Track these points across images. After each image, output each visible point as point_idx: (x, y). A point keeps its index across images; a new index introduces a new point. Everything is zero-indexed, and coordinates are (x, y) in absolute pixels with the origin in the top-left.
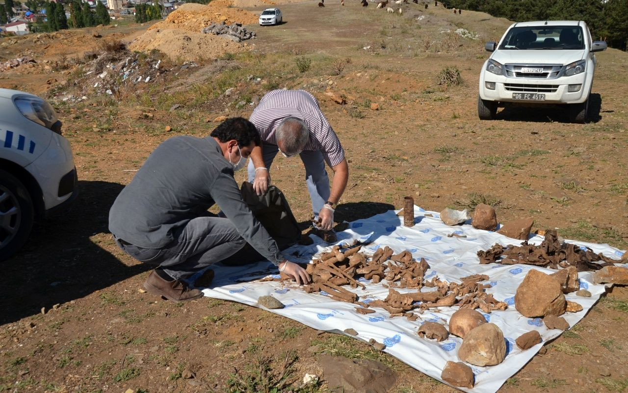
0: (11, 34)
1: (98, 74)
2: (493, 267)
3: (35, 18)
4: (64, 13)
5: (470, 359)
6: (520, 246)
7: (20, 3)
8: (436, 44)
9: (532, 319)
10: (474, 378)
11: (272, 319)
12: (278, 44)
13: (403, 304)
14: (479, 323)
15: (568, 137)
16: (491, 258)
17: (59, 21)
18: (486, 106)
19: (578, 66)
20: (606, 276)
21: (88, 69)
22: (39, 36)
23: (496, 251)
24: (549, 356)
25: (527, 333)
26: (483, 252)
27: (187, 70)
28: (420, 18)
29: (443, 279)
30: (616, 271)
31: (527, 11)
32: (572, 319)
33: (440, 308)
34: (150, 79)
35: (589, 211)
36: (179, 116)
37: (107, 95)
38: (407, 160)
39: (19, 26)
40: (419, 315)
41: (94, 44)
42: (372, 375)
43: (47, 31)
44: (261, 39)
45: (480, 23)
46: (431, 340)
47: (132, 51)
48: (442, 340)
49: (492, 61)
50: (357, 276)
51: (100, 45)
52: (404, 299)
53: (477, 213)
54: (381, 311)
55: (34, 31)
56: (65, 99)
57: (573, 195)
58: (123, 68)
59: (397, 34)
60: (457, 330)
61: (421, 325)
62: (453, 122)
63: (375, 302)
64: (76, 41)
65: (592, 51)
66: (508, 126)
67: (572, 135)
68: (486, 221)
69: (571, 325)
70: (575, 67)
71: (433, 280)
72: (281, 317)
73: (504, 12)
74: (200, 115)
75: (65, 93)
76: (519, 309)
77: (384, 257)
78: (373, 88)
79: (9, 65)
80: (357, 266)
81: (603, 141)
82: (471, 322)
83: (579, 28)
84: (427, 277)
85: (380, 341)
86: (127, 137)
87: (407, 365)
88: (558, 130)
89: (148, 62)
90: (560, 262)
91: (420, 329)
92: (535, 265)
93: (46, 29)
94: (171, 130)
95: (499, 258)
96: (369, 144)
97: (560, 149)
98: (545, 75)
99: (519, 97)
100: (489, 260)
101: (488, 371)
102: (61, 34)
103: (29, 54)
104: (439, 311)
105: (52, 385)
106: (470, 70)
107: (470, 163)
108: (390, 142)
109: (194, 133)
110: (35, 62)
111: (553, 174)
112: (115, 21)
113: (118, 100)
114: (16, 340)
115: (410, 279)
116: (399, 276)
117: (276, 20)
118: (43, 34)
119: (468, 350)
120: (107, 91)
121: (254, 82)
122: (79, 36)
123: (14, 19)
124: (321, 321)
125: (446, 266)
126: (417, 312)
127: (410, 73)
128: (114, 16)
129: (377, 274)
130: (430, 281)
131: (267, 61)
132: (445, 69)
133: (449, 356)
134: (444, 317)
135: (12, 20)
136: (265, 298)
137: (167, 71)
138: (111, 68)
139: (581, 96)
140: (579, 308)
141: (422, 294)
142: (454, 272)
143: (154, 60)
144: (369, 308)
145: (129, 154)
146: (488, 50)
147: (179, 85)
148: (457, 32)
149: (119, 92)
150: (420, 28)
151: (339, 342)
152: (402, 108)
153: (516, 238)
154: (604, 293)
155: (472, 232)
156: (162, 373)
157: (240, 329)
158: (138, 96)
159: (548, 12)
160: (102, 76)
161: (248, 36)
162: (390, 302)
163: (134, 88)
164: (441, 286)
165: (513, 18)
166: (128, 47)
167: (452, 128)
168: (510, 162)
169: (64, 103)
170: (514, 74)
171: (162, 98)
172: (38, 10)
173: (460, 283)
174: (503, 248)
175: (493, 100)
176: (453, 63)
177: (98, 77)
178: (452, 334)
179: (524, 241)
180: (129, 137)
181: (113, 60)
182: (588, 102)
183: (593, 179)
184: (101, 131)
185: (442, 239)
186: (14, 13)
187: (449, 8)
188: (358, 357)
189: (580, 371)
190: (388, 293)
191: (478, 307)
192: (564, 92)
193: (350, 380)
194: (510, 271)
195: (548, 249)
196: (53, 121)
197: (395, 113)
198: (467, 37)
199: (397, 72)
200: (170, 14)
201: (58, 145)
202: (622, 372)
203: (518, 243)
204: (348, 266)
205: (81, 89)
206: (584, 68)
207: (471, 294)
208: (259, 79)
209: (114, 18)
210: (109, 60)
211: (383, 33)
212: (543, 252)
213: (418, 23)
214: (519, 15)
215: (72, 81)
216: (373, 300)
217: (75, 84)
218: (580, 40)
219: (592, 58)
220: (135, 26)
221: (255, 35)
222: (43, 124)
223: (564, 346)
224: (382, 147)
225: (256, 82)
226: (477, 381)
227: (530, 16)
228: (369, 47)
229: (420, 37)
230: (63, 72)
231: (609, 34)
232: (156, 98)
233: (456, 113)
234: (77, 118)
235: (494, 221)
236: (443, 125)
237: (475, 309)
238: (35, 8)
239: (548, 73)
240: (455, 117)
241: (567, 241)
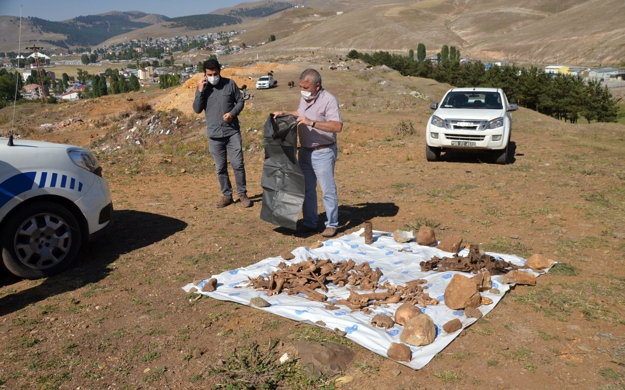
0: (66, 101)
1: (129, 129)
2: (431, 274)
3: (84, 88)
4: (105, 84)
5: (409, 341)
6: (452, 257)
7: (73, 78)
8: (394, 103)
9: (456, 311)
10: (411, 354)
11: (261, 315)
12: (271, 103)
13: (361, 302)
14: (416, 314)
15: (493, 175)
16: (430, 267)
17: (102, 89)
18: (432, 151)
19: (499, 122)
20: (511, 278)
21: (121, 125)
22: (86, 101)
23: (433, 261)
24: (467, 337)
25: (451, 321)
26: (424, 262)
27: (199, 124)
28: (383, 83)
29: (392, 283)
30: (518, 274)
31: (464, 79)
32: (485, 310)
33: (388, 304)
34: (170, 132)
35: (505, 231)
36: (192, 161)
37: (136, 145)
38: (369, 193)
39: (72, 94)
40: (373, 310)
41: (127, 106)
42: (335, 354)
43: (92, 98)
44: (258, 99)
45: (428, 87)
46: (381, 328)
47: (156, 110)
48: (389, 327)
49: (435, 117)
50: (327, 282)
51: (132, 106)
52: (362, 298)
53: (420, 233)
54: (344, 308)
55: (82, 98)
56: (104, 149)
57: (494, 218)
58: (149, 124)
59: (365, 95)
60: (400, 320)
61: (373, 317)
62: (406, 164)
63: (340, 301)
64: (113, 104)
65: (508, 111)
66: (449, 167)
67: (496, 173)
68: (427, 239)
69: (484, 314)
70: (496, 122)
71: (384, 284)
72: (267, 313)
73: (447, 79)
74: (209, 159)
75: (104, 144)
76: (447, 304)
77: (349, 267)
78: (345, 137)
79: (63, 125)
80: (327, 275)
81: (518, 178)
82: (411, 314)
83: (498, 94)
84: (380, 282)
85: (343, 330)
86: (151, 178)
87: (362, 346)
88: (486, 169)
89: (168, 119)
90: (481, 268)
91: (373, 320)
92: (462, 271)
93: (91, 95)
94: (185, 172)
95: (436, 267)
96: (340, 181)
97: (486, 184)
98: (474, 128)
99: (456, 144)
100: (428, 268)
101: (422, 349)
102: (102, 99)
103: (78, 115)
104: (388, 307)
105: (96, 363)
106: (421, 122)
107: (418, 195)
108: (357, 179)
109: (203, 174)
110: (82, 121)
111: (480, 203)
112: (144, 88)
113: (145, 148)
114: (69, 332)
115: (367, 283)
116: (359, 281)
117: (270, 85)
118: (89, 100)
119: (408, 334)
120: (137, 142)
121: (251, 133)
122: (116, 100)
123: (68, 90)
124: (298, 316)
125: (396, 273)
126: (372, 308)
127: (374, 126)
128: (143, 84)
129: (342, 280)
130: (382, 284)
131: (262, 116)
132: (401, 122)
133: (394, 339)
134: (392, 311)
135: (67, 90)
136: (256, 299)
137: (183, 125)
138: (140, 124)
139: (502, 144)
140: (490, 302)
141: (376, 295)
142: (401, 277)
143: (173, 117)
144: (335, 306)
145: (152, 191)
146: (432, 108)
147: (192, 136)
148: (411, 94)
149: (146, 142)
150: (383, 90)
151: (311, 330)
152: (368, 152)
153: (450, 252)
154: (509, 290)
155: (417, 247)
156: (177, 356)
157: (237, 323)
158: (160, 145)
159: (479, 80)
160: (133, 130)
161: (247, 97)
162: (351, 301)
163: (157, 139)
164: (390, 288)
165: (454, 84)
166: (153, 108)
167: (406, 168)
168: (448, 194)
169: (103, 153)
170: (452, 127)
171: (179, 146)
172: (86, 82)
173: (405, 285)
174: (440, 259)
175: (437, 146)
176: (408, 118)
177: (129, 131)
178: (397, 323)
179: (455, 254)
180: (153, 178)
181: (141, 118)
182: (507, 149)
183: (509, 207)
184: (131, 174)
185: (394, 253)
186: (69, 85)
187: (405, 75)
188: (325, 341)
189: (487, 347)
190: (350, 294)
191: (417, 303)
192: (489, 141)
193: (318, 358)
194: (443, 277)
195: (472, 260)
196: (96, 167)
197: (362, 156)
198: (419, 97)
199: (364, 125)
200: (186, 82)
201: (99, 184)
202: (516, 346)
203: (450, 255)
204: (320, 274)
205: (116, 140)
206: (502, 123)
207: (413, 294)
208: (256, 131)
209: (143, 85)
210: (138, 118)
211: (354, 94)
212: (468, 261)
213: (381, 87)
214: (458, 82)
215: (110, 135)
216: (338, 299)
217: (112, 137)
218: (499, 102)
219: (509, 117)
220: (159, 91)
221: (253, 97)
222: (89, 169)
223: (478, 329)
224: (350, 183)
225: (254, 133)
226: (413, 357)
227: (466, 82)
228: (342, 105)
229: (383, 97)
230: (102, 128)
231: (524, 98)
232: (175, 146)
233: (410, 157)
234: (113, 164)
235: (433, 239)
236: (399, 165)
237: (415, 304)
238: (84, 81)
239: (477, 127)
240: (408, 160)
241: (487, 253)
